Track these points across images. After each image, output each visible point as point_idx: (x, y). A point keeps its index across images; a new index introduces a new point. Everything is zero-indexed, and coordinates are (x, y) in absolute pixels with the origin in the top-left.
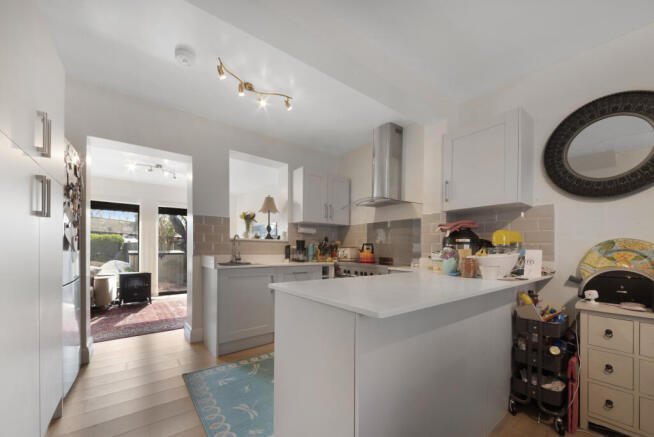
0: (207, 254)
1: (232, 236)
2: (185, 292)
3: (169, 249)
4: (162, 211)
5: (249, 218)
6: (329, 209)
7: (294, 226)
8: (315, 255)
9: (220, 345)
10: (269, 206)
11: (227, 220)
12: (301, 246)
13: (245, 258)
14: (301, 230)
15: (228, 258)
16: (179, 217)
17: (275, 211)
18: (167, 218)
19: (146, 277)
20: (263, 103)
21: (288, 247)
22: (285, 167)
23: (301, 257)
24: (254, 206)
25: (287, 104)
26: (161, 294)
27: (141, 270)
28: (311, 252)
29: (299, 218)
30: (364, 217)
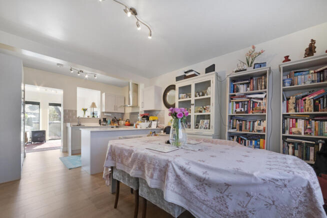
0: (68, 122)
1: (78, 116)
2: (60, 139)
3: (54, 121)
4: (50, 104)
5: (85, 110)
6: (115, 107)
7: (102, 113)
8: (110, 123)
9: (72, 151)
10: (93, 105)
11: (76, 111)
12: (105, 120)
13: (82, 124)
14: (105, 114)
15: (76, 124)
16: (59, 107)
17: (96, 107)
18: (53, 107)
19: (44, 132)
20: (87, 76)
21: (100, 120)
22: (99, 92)
23: (105, 124)
24: (88, 106)
25: (95, 76)
26: (50, 140)
27: (41, 129)
28: (109, 122)
29: (104, 111)
30: (129, 110)
